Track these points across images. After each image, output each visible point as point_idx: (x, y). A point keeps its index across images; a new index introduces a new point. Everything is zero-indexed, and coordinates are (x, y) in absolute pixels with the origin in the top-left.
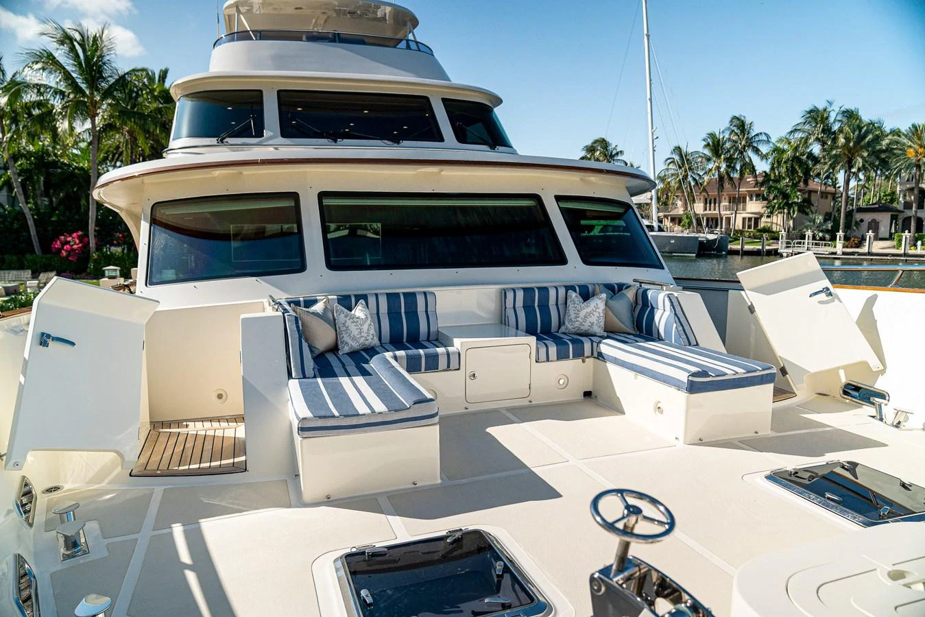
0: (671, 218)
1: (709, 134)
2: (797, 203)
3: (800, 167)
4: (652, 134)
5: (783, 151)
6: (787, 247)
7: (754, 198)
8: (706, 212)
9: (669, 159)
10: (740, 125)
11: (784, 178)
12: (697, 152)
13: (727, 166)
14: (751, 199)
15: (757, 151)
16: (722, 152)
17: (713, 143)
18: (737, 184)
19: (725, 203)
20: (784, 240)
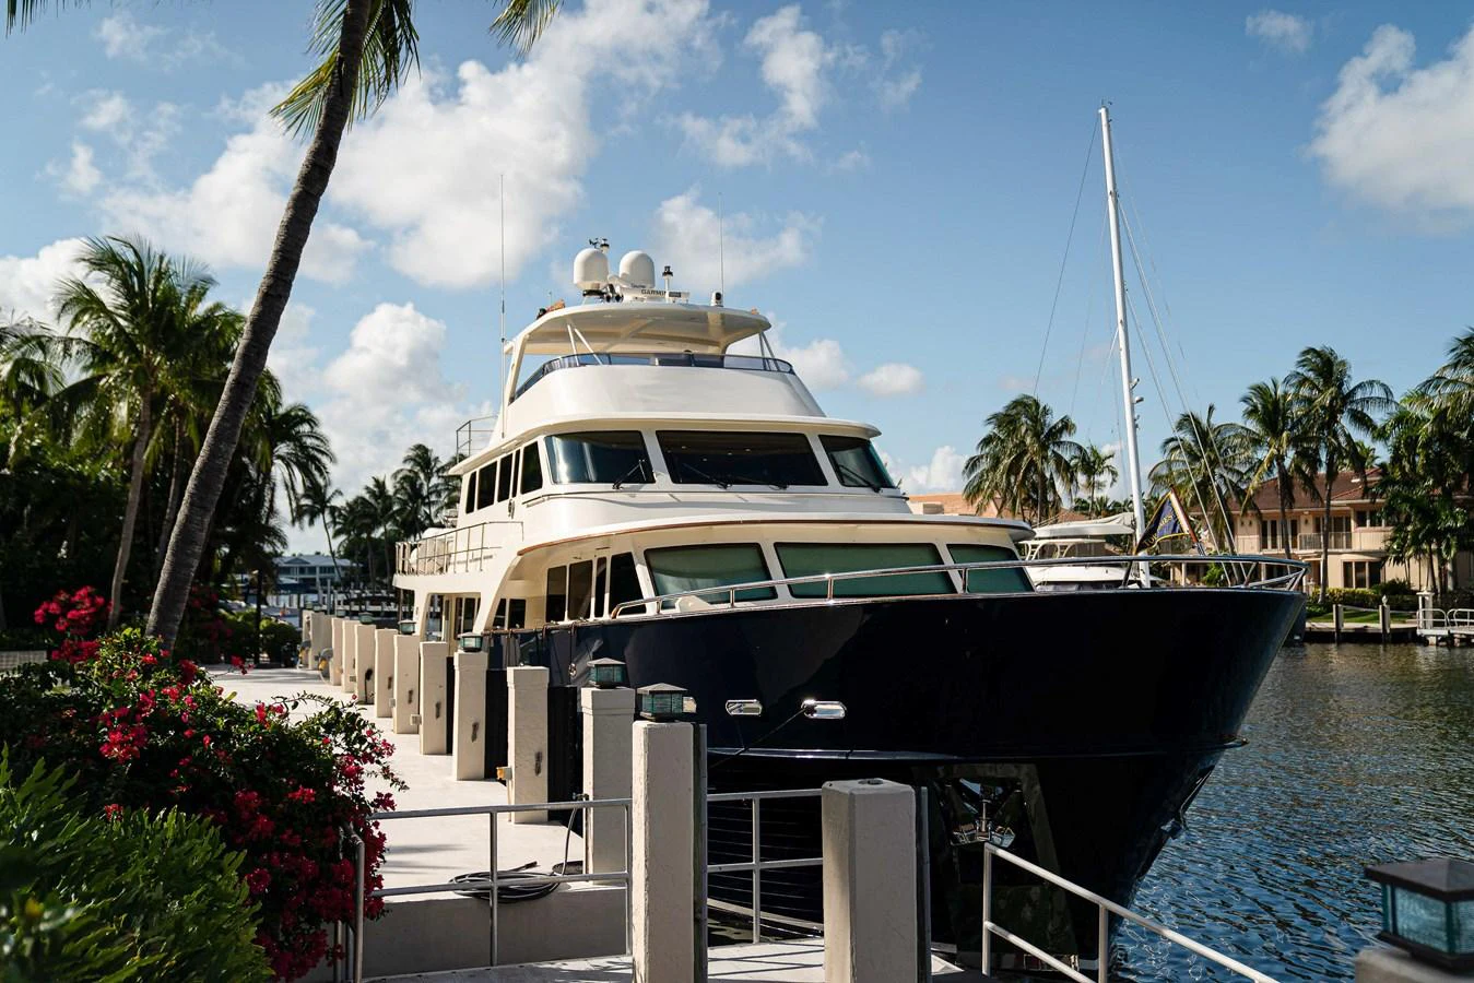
0: (1188, 566)
1: (1252, 388)
2: (1456, 529)
3: (1455, 454)
4: (1131, 390)
5: (1420, 421)
6: (1436, 625)
7: (1368, 522)
8: (1265, 552)
9: (1172, 440)
10: (1325, 367)
11: (1424, 479)
12: (1232, 425)
13: (1296, 453)
14: (1361, 523)
15: (1362, 420)
16: (1285, 424)
17: (1264, 407)
18: (1324, 495)
19: (1306, 531)
20: (1430, 609)
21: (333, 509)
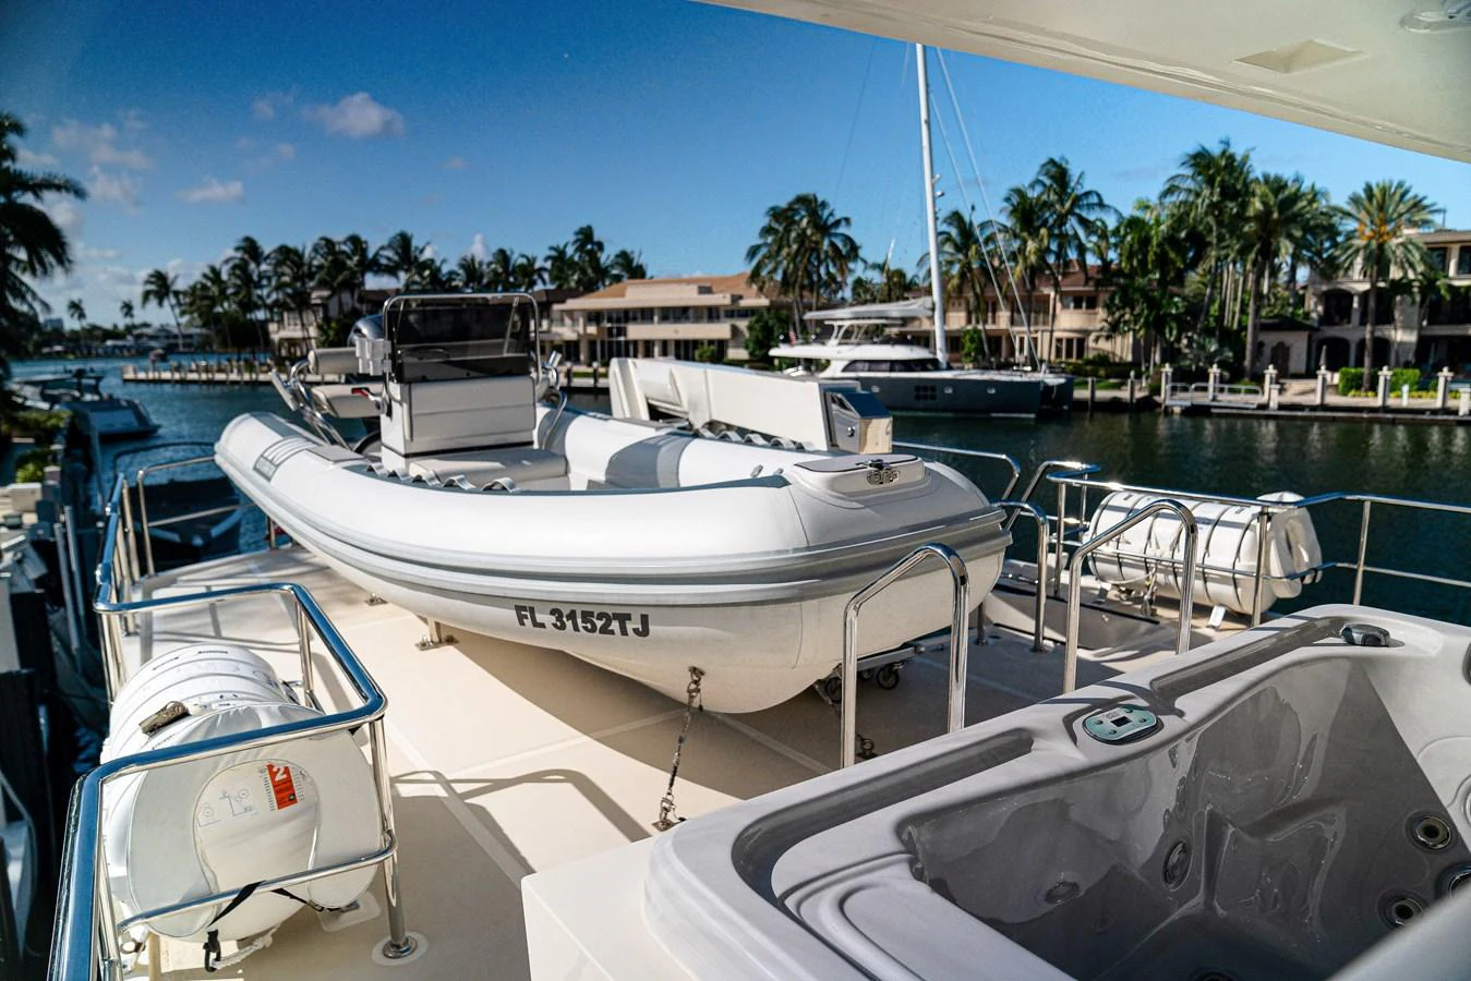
1: (1015, 190)
4: (933, 185)
7: (1071, 304)
9: (943, 233)
14: (1066, 307)
15: (1082, 220)
17: (1021, 206)
21: (176, 294)
